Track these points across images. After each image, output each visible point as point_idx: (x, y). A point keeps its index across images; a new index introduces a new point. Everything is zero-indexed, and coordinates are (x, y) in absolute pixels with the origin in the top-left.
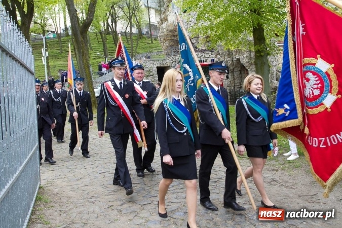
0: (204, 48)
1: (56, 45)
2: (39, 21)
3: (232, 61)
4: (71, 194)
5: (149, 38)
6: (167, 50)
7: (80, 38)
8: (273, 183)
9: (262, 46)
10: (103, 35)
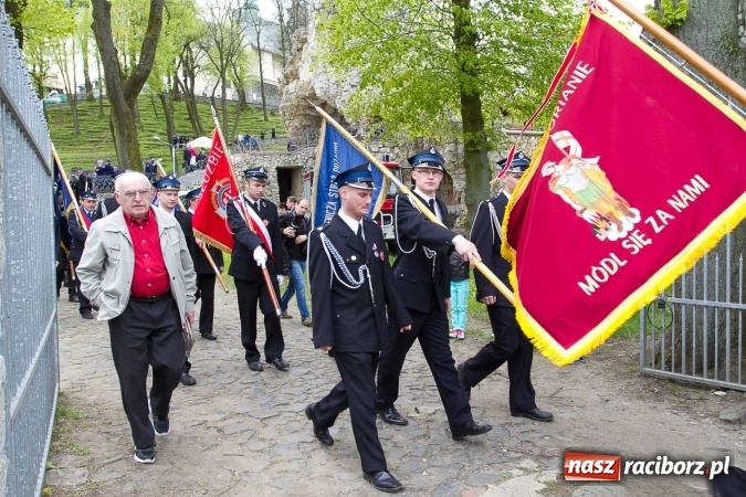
1: (65, 118)
5: (259, 109)
6: (296, 134)
7: (124, 107)
9: (477, 134)
10: (167, 101)
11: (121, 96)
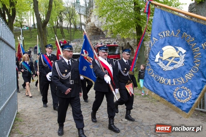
0: (110, 37)
1: (28, 34)
2: (19, 20)
3: (125, 44)
4: (35, 116)
5: (80, 30)
6: (90, 37)
7: (42, 30)
8: (146, 109)
9: (140, 36)
10: (55, 29)
11: (41, 28)
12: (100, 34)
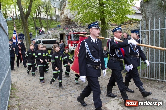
0: (80, 26)
2: (3, 12)
5: (55, 21)
6: (64, 26)
9: (104, 26)
10: (34, 19)
11: (24, 18)
12: (71, 24)
